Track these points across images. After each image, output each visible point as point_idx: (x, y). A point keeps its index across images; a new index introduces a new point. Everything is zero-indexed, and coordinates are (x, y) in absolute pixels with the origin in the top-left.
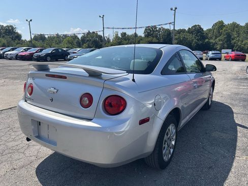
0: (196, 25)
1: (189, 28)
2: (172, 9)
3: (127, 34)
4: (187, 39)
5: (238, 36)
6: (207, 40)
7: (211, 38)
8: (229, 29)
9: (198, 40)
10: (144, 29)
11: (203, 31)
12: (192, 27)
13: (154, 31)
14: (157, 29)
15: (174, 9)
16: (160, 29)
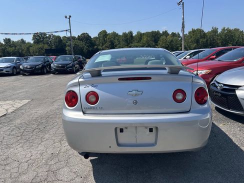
0: (84, 33)
1: (79, 36)
2: (66, 17)
3: (12, 40)
4: (79, 45)
5: (119, 44)
6: (96, 47)
7: (99, 45)
8: (112, 38)
9: (88, 46)
10: (32, 36)
11: (91, 38)
12: (81, 35)
13: (44, 38)
14: (47, 36)
15: (68, 17)
16: (50, 36)
